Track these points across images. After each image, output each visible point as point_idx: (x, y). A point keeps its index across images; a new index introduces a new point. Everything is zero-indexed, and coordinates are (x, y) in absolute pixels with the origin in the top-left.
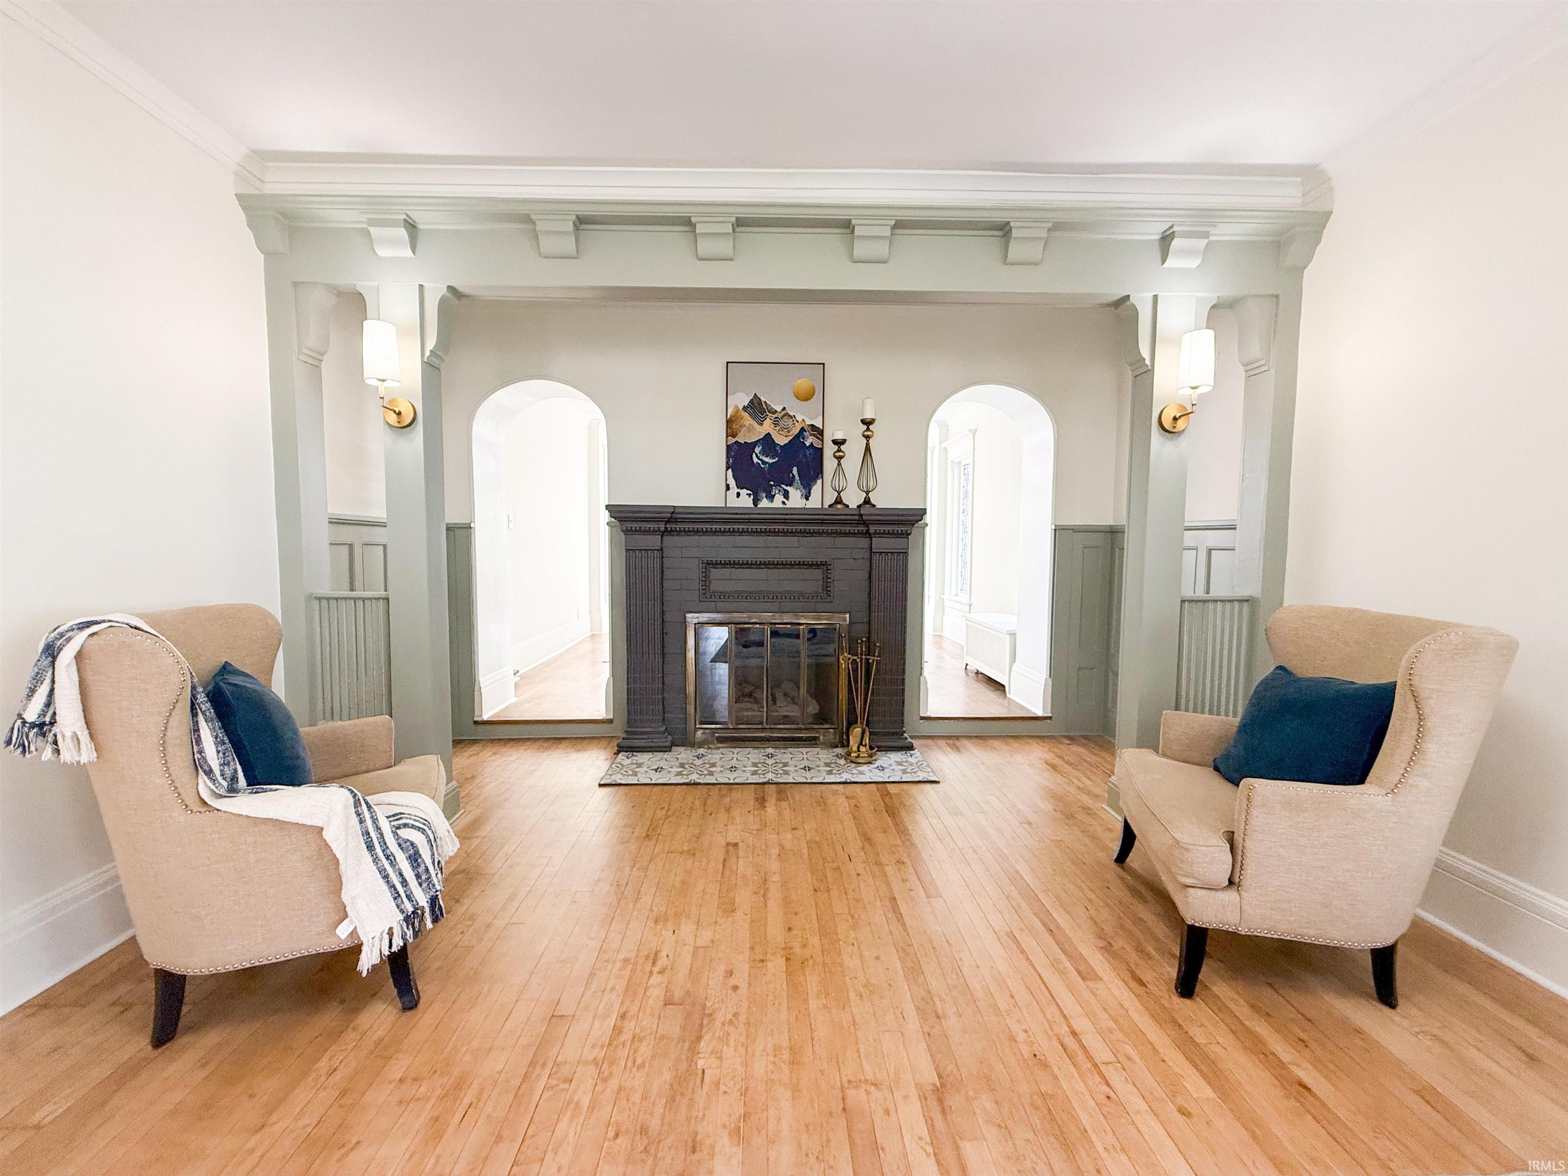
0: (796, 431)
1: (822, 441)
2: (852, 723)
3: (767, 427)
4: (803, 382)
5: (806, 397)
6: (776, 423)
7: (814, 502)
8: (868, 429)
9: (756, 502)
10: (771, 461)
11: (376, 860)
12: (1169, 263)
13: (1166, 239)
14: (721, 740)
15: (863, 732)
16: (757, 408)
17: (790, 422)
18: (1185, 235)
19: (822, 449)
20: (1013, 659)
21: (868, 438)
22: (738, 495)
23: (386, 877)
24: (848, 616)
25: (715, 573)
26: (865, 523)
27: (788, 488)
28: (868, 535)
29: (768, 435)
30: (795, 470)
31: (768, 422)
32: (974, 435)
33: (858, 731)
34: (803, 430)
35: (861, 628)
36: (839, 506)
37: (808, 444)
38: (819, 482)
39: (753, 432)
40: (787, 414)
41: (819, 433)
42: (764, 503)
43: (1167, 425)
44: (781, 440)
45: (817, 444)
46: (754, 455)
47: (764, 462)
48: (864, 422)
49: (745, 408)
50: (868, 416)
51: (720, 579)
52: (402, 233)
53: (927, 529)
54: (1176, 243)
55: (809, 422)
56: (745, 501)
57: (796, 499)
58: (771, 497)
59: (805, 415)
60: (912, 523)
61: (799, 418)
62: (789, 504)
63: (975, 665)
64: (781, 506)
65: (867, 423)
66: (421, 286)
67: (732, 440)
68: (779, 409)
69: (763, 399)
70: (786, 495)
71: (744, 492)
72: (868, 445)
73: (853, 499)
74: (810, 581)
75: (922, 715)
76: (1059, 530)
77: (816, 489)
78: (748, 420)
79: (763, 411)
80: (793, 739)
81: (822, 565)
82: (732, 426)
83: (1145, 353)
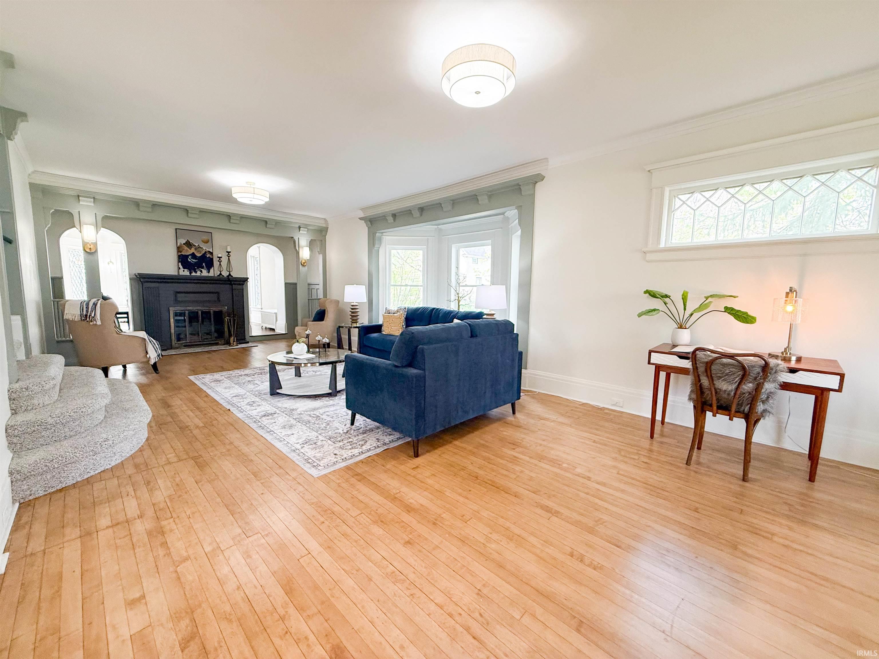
0: (203, 252)
1: (213, 255)
2: (230, 335)
3: (193, 250)
4: (205, 237)
5: (207, 242)
6: (196, 249)
7: (211, 274)
8: (229, 254)
9: (190, 273)
10: (195, 261)
11: (152, 344)
12: (300, 232)
13: (300, 227)
14: (185, 346)
15: (234, 339)
16: (188, 244)
17: (201, 250)
18: (303, 228)
19: (212, 259)
20: (277, 320)
21: (229, 257)
22: (184, 271)
23: (154, 347)
24: (226, 307)
25: (178, 295)
26: (231, 281)
27: (202, 269)
28: (232, 285)
29: (193, 253)
30: (204, 264)
31: (193, 249)
32: (259, 248)
33: (232, 338)
34: (206, 252)
35: (231, 311)
36: (221, 276)
37: (208, 256)
38: (213, 268)
39: (188, 251)
40: (200, 247)
41: (212, 253)
42: (194, 274)
43: (303, 264)
44: (198, 255)
45: (211, 256)
46: (189, 259)
47: (192, 261)
48: (227, 252)
49: (184, 244)
50: (229, 250)
51: (181, 297)
52: (92, 200)
53: (248, 283)
54: (301, 229)
55: (208, 250)
56: (186, 273)
57: (205, 273)
58: (196, 272)
59: (206, 248)
60: (245, 281)
61: (204, 248)
62: (202, 275)
63: (265, 325)
64: (200, 275)
65: (229, 252)
66: (95, 214)
67: (180, 254)
68: (197, 245)
69: (191, 241)
70: (201, 271)
71: (186, 270)
72: (229, 259)
73: (225, 274)
74: (214, 297)
75: (250, 335)
76: (286, 284)
77: (212, 270)
78: (186, 248)
79: (191, 245)
80: (210, 344)
81: (218, 293)
82: (179, 249)
83: (297, 249)
